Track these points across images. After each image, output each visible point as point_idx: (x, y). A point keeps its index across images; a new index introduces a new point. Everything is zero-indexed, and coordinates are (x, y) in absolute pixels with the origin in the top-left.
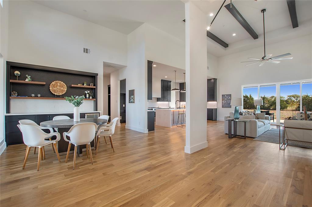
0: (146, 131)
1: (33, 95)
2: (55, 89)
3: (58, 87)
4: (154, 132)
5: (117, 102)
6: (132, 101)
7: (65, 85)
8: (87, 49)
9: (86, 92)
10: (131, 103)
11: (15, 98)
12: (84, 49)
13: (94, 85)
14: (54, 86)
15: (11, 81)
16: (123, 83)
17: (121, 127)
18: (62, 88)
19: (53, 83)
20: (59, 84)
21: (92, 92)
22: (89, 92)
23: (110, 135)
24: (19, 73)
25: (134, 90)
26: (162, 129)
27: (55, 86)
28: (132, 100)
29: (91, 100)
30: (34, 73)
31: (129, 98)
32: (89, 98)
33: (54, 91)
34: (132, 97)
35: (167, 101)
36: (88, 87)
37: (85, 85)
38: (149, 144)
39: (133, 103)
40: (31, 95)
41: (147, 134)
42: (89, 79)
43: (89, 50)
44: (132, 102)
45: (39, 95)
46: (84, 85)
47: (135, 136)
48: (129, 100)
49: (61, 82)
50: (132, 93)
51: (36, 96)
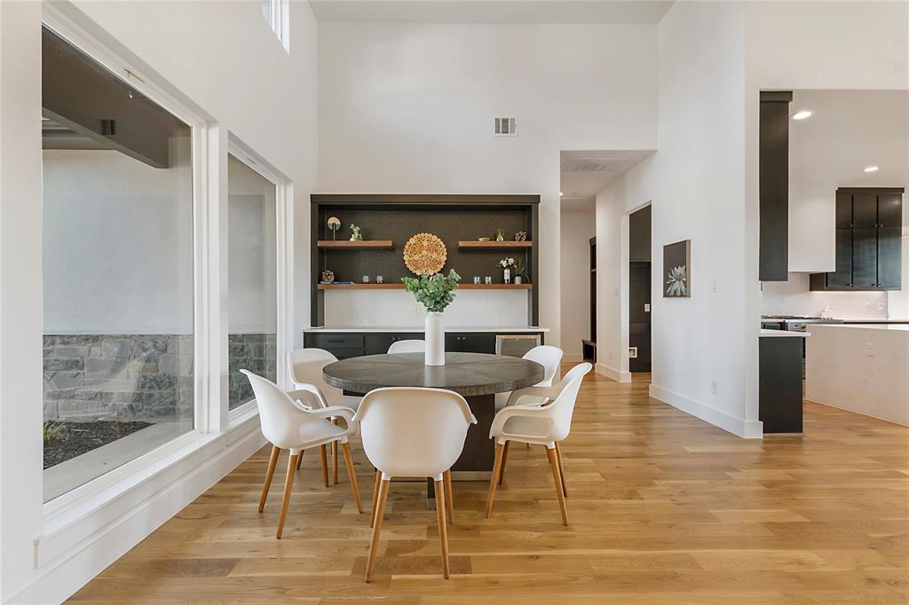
0: (753, 429)
1: (366, 279)
2: (416, 257)
3: (424, 252)
4: (800, 441)
5: (617, 294)
6: (678, 289)
7: (442, 243)
8: (505, 121)
9: (504, 263)
10: (675, 295)
11: (328, 287)
12: (497, 120)
13: (529, 239)
14: (413, 251)
15: (320, 244)
16: (641, 223)
17: (633, 389)
18: (434, 255)
19: (412, 241)
20: (425, 243)
21: (523, 262)
22: (511, 261)
23: (549, 440)
24: (338, 222)
25: (685, 241)
26: (849, 429)
27: (417, 249)
28: (678, 286)
29: (518, 287)
30: (370, 219)
31: (666, 278)
32: (512, 280)
33: (415, 263)
34: (679, 270)
35: (876, 286)
36: (509, 244)
37: (500, 238)
38: (770, 525)
39: (682, 296)
40: (362, 277)
41: (758, 449)
42: (514, 220)
43: (513, 120)
44: (679, 293)
45: (380, 279)
46: (496, 240)
47: (690, 449)
48: (666, 287)
49: (430, 235)
50: (678, 254)
51: (373, 282)
